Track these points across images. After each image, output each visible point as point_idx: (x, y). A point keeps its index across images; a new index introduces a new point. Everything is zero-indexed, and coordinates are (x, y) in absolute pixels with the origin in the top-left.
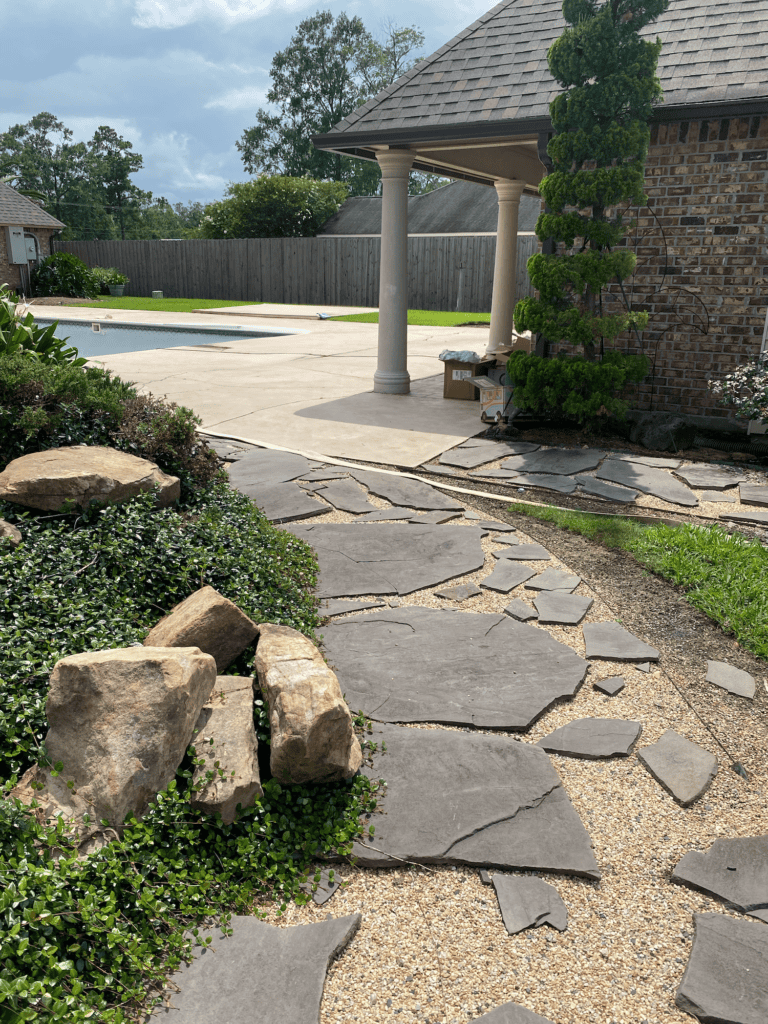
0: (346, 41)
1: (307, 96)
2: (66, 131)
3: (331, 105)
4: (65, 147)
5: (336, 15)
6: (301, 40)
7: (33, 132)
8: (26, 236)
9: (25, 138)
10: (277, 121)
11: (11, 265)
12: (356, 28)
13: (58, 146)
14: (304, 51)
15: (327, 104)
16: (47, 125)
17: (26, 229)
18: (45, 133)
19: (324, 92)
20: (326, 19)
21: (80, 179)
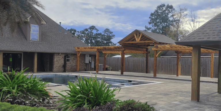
0: (168, 10)
1: (158, 22)
2: (97, 30)
3: (164, 24)
4: (97, 34)
5: (166, 5)
6: (157, 10)
7: (89, 30)
8: (89, 57)
9: (87, 32)
10: (150, 28)
11: (85, 63)
12: (171, 7)
13: (95, 34)
14: (158, 12)
15: (163, 24)
16: (93, 29)
17: (90, 55)
18: (92, 31)
19: (163, 22)
20: (164, 5)
21: (99, 41)
